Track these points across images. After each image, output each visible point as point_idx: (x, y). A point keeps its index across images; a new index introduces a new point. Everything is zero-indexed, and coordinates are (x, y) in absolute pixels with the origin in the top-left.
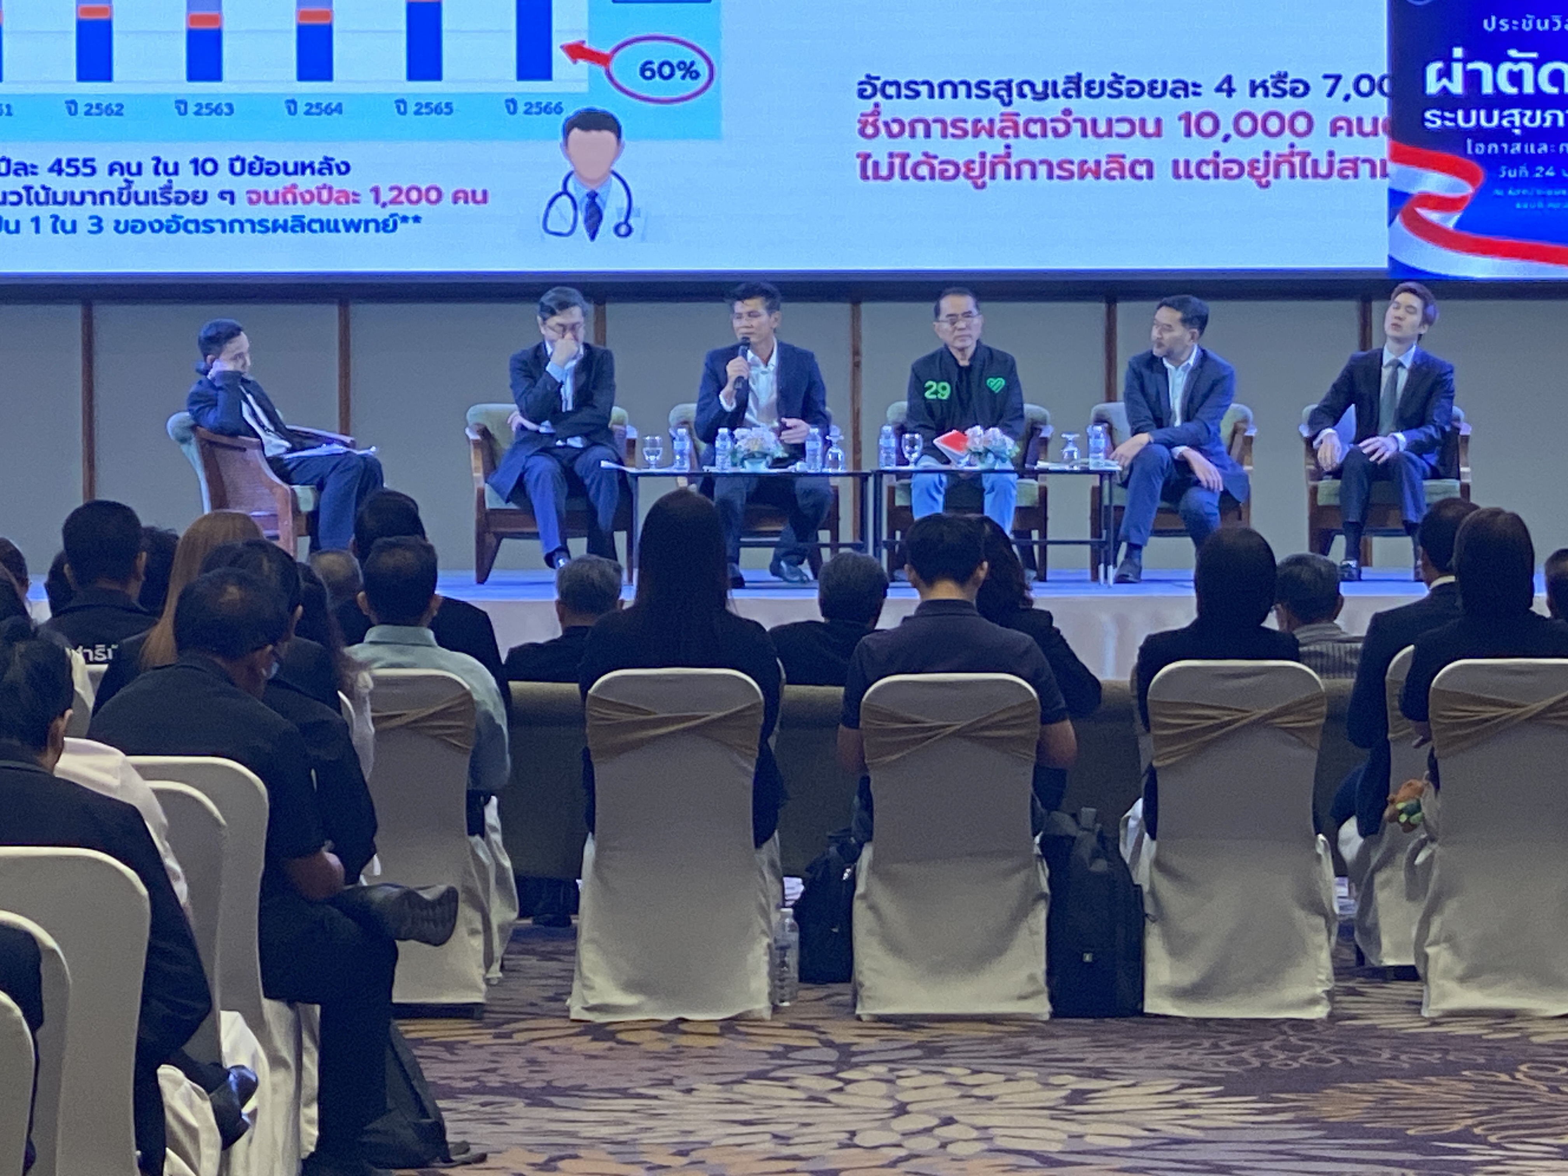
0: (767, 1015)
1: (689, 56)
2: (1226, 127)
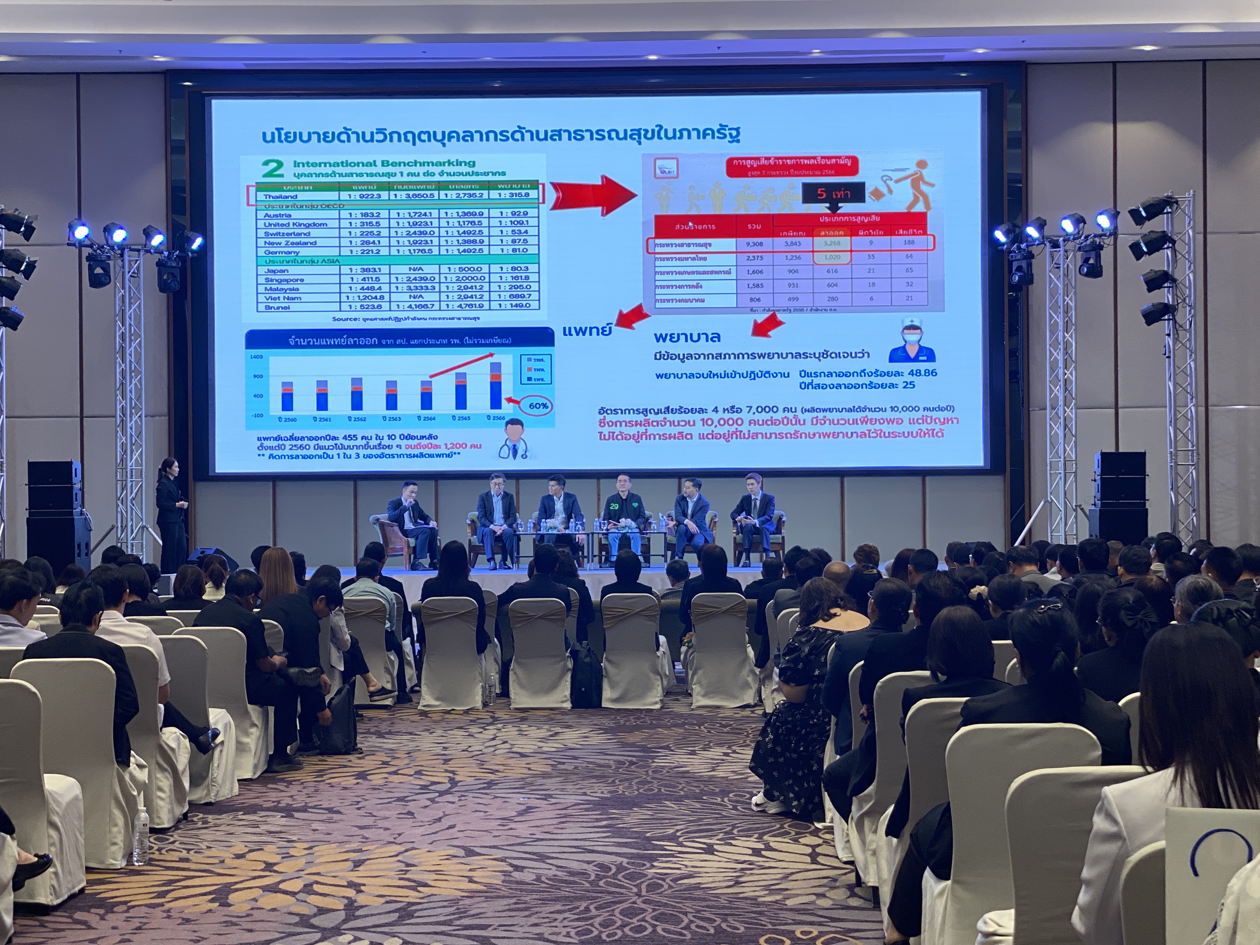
0: (481, 708)
1: (545, 401)
2: (716, 423)
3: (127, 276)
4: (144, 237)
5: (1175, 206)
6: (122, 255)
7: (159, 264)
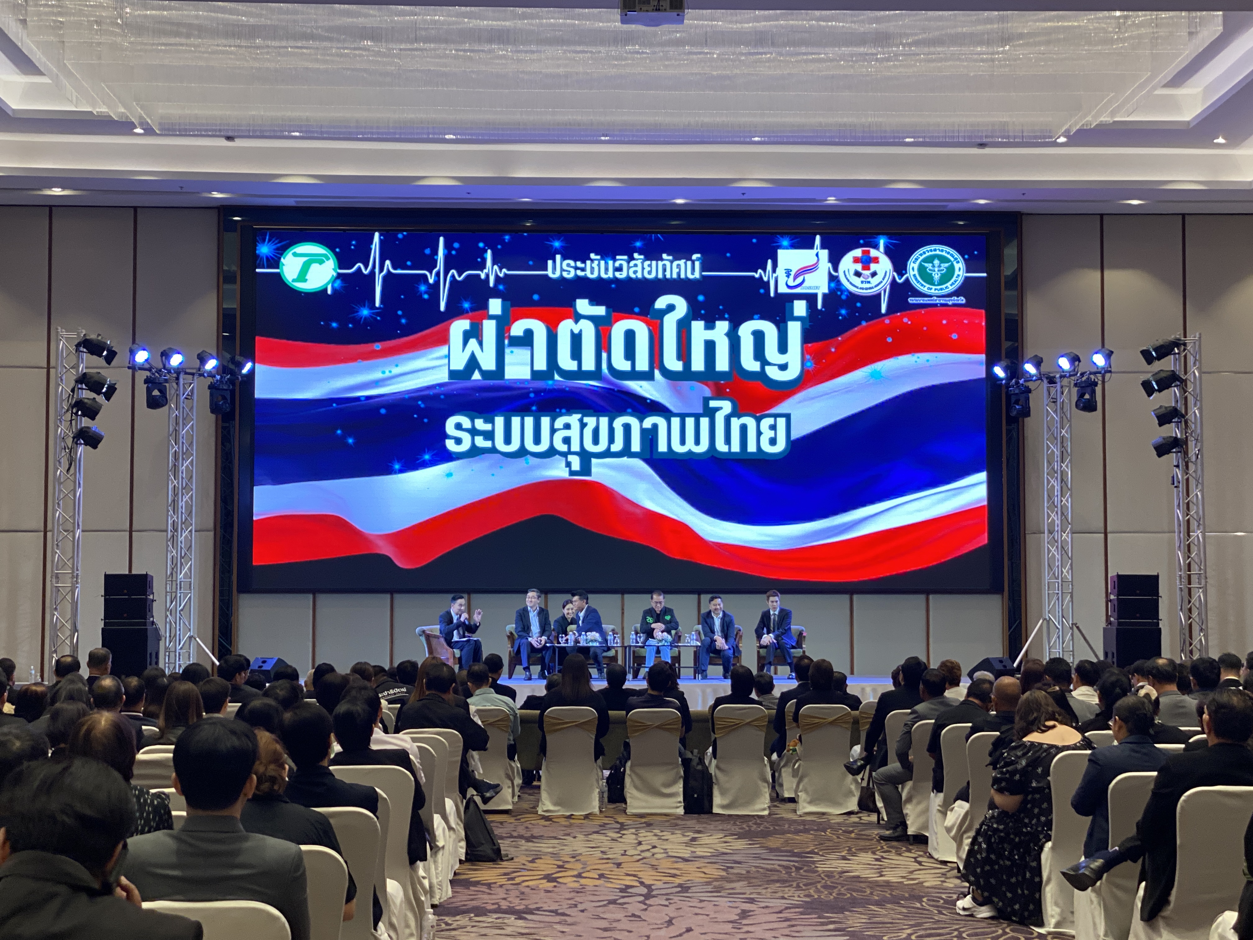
3: (182, 398)
4: (198, 361)
5: (1182, 348)
6: (177, 379)
7: (211, 387)
